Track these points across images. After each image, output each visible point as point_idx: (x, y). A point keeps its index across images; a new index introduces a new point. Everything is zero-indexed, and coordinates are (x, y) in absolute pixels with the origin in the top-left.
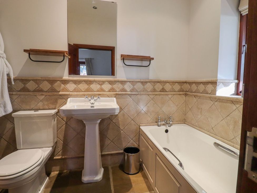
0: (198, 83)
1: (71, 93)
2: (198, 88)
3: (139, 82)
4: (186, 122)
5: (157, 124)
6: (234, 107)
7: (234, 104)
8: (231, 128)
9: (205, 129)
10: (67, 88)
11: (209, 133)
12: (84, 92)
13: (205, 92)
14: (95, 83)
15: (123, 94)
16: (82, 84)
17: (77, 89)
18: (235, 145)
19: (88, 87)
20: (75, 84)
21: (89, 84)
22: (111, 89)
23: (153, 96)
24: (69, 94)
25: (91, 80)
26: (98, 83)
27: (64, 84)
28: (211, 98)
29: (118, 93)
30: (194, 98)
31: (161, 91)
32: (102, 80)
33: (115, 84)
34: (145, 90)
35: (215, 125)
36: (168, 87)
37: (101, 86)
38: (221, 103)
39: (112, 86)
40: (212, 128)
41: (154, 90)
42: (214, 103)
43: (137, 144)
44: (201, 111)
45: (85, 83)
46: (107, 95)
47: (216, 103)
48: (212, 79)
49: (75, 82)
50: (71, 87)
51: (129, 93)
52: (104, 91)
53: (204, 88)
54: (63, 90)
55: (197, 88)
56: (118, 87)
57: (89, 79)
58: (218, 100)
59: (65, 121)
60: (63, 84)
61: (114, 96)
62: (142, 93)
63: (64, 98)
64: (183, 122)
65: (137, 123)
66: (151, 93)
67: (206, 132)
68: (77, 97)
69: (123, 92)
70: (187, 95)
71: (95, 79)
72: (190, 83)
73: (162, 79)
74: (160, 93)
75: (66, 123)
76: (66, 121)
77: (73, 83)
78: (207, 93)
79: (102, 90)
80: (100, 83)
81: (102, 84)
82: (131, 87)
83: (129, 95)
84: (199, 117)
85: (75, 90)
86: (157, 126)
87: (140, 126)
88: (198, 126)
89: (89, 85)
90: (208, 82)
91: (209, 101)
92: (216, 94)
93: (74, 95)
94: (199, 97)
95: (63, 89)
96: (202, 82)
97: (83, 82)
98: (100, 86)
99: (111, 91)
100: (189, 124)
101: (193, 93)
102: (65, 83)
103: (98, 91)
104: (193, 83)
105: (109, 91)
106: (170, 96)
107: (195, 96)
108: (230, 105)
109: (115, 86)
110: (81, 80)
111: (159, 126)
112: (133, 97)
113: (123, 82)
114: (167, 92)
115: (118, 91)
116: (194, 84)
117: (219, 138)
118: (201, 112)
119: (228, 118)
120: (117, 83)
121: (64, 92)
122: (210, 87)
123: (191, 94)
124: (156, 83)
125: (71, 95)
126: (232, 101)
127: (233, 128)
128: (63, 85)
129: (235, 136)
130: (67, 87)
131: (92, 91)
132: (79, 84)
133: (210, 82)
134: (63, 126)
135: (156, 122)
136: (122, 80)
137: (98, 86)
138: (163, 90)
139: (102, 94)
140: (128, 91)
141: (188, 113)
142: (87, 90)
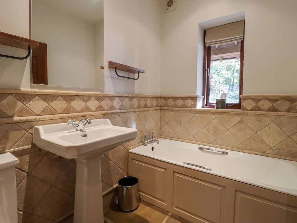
0: (175, 99)
1: (39, 117)
2: (176, 102)
3: (127, 97)
4: (162, 136)
5: (142, 143)
6: (214, 117)
7: (214, 115)
8: (211, 133)
9: (186, 138)
10: (28, 109)
11: (190, 141)
12: (61, 114)
13: (184, 106)
14: (78, 98)
15: (112, 113)
16: (58, 100)
17: (49, 109)
18: (216, 145)
19: (68, 105)
20: (45, 101)
21: (69, 100)
22: (98, 107)
23: (139, 113)
24: (35, 119)
25: (73, 93)
26: (81, 99)
27: (24, 101)
28: (191, 112)
29: (107, 112)
30: (172, 112)
31: (144, 107)
32: (88, 94)
33: (103, 100)
34: (132, 107)
35: (196, 134)
36: (149, 102)
37: (86, 103)
38: (201, 115)
39: (99, 103)
40: (193, 137)
41: (139, 107)
42: (194, 116)
43: (126, 172)
44: (180, 123)
45: (63, 98)
46: (94, 116)
47: (196, 115)
48: (192, 95)
49: (45, 97)
50: (37, 105)
51: (119, 111)
52: (90, 110)
53: (183, 103)
54: (21, 113)
55: (174, 102)
56: (106, 103)
57: (69, 93)
58: (199, 112)
59: (27, 171)
60: (20, 100)
61: (102, 116)
62: (130, 110)
63: (22, 128)
64: (159, 137)
65: (125, 147)
66: (137, 110)
67: (187, 141)
68: (48, 124)
69: (112, 110)
70: (162, 109)
71: (79, 92)
72: (166, 99)
73: (145, 94)
74: (144, 109)
75: (29, 174)
76: (29, 170)
77: (40, 99)
78: (187, 107)
79: (88, 109)
80: (85, 98)
81: (87, 101)
82: (119, 104)
83: (117, 113)
84: (178, 129)
85: (45, 112)
86: (143, 146)
87: (128, 150)
88: (177, 138)
89: (69, 102)
90: (187, 98)
91: (189, 114)
92: (196, 108)
93: (45, 119)
94: (177, 111)
95: (22, 110)
96: (180, 98)
97: (60, 97)
98: (84, 103)
99: (98, 110)
100: (166, 137)
101: (171, 108)
102: (25, 98)
103: (82, 111)
104: (169, 98)
105: (97, 110)
106: (150, 112)
107: (172, 110)
108: (210, 115)
109: (103, 103)
110: (56, 93)
111: (146, 145)
112: (122, 115)
113: (111, 98)
114: (148, 107)
115: (106, 109)
116: (171, 100)
117: (201, 143)
118: (180, 125)
119: (209, 125)
120: (106, 99)
121: (22, 116)
122: (189, 102)
123: (167, 108)
124: (140, 98)
125: (38, 121)
126: (211, 112)
127: (213, 133)
128: (20, 104)
129: (215, 139)
130: (29, 106)
131: (74, 111)
132: (53, 101)
133: (189, 98)
134: (23, 181)
135: (141, 142)
136: (111, 95)
137: (82, 104)
138: (146, 106)
139: (88, 114)
140: (117, 108)
141: (164, 127)
142: (66, 111)
